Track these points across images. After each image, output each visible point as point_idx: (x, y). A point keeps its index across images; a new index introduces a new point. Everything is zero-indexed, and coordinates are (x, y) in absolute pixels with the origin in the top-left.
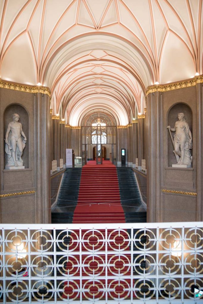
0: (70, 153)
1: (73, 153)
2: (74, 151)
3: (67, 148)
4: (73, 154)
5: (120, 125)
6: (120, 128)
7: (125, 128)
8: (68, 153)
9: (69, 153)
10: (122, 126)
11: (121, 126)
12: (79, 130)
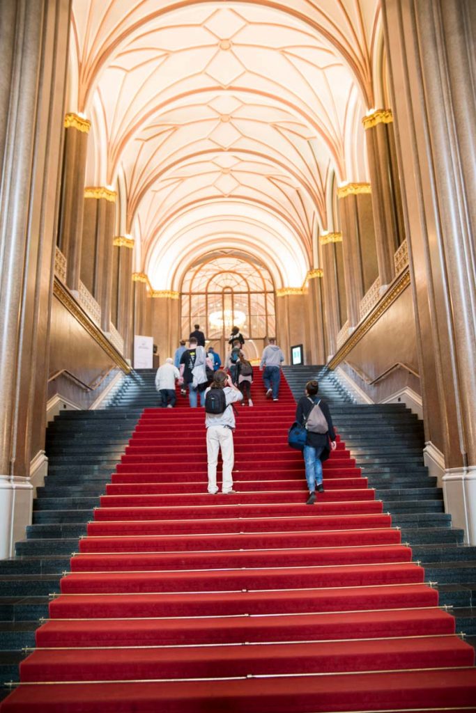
0: (147, 348)
1: (155, 352)
2: (159, 347)
3: (140, 334)
4: (154, 356)
5: (286, 285)
6: (286, 293)
7: (300, 293)
8: (140, 347)
9: (144, 347)
10: (292, 289)
11: (287, 290)
12: (172, 300)
